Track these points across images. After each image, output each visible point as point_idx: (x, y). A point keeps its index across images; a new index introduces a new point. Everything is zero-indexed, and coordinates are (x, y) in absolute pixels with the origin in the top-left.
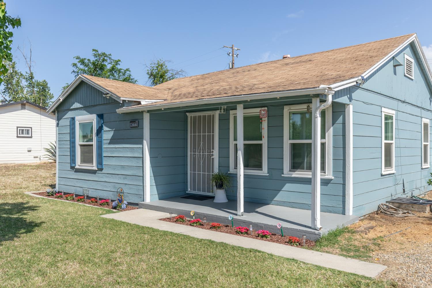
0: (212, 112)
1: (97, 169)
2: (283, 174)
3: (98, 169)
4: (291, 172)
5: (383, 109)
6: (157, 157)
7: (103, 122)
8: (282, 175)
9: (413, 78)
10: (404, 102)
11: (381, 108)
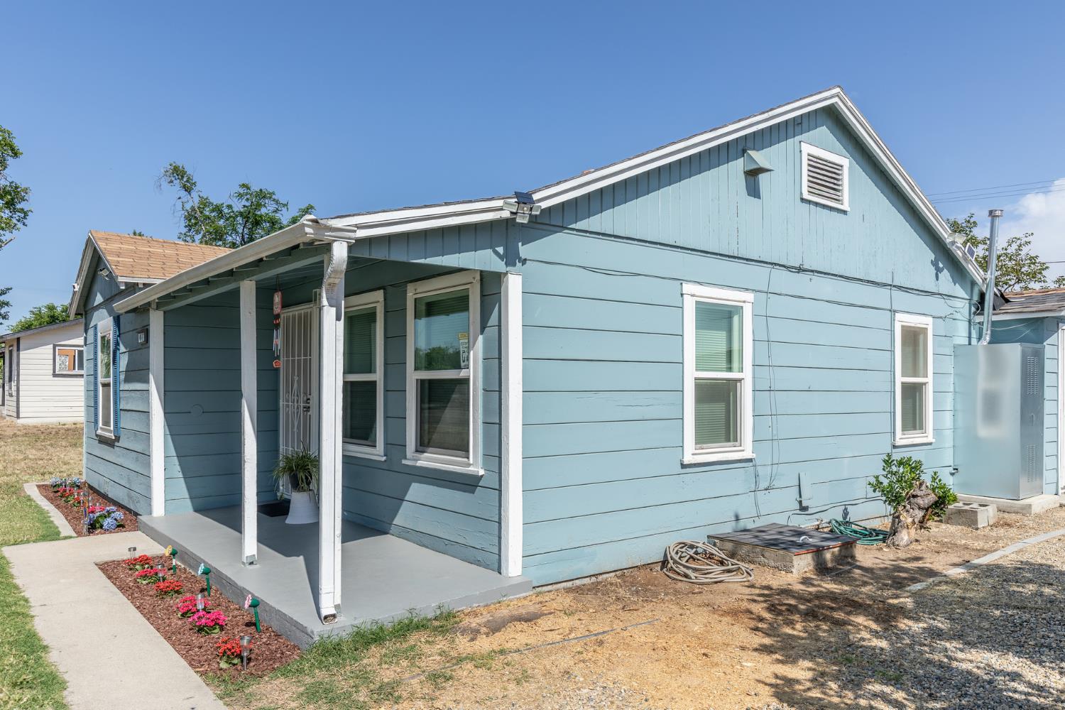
0: (308, 306)
1: (114, 438)
2: (405, 458)
3: (115, 436)
4: (417, 455)
5: (687, 288)
6: (190, 412)
7: (120, 334)
8: (404, 462)
9: (845, 207)
10: (800, 270)
11: (681, 284)
